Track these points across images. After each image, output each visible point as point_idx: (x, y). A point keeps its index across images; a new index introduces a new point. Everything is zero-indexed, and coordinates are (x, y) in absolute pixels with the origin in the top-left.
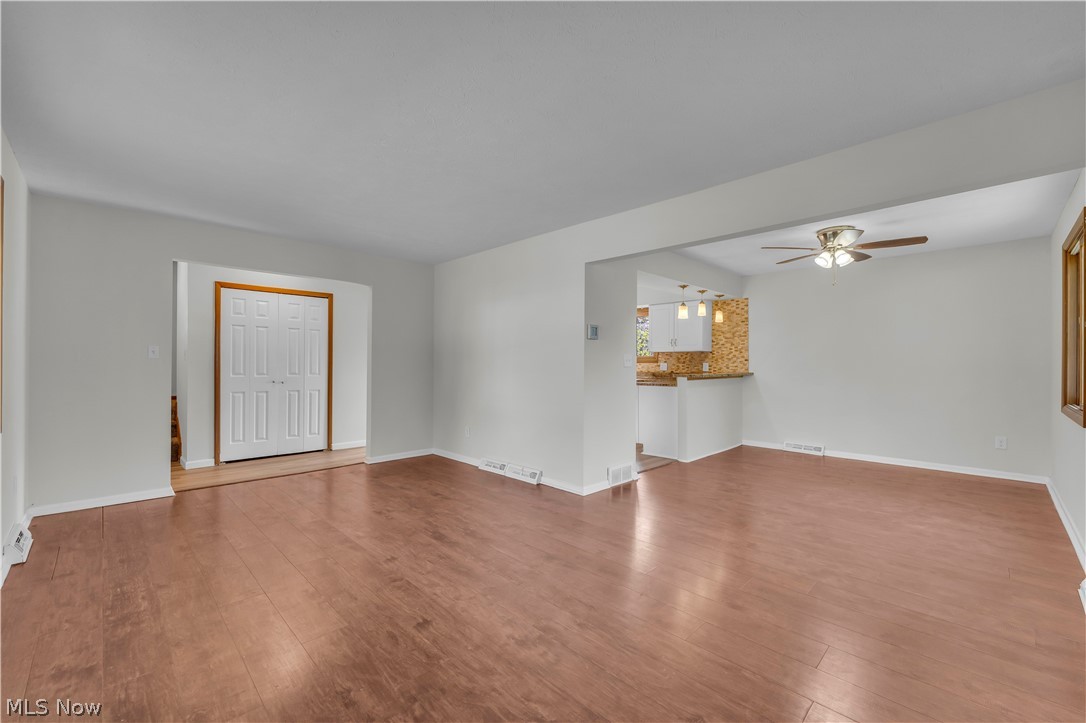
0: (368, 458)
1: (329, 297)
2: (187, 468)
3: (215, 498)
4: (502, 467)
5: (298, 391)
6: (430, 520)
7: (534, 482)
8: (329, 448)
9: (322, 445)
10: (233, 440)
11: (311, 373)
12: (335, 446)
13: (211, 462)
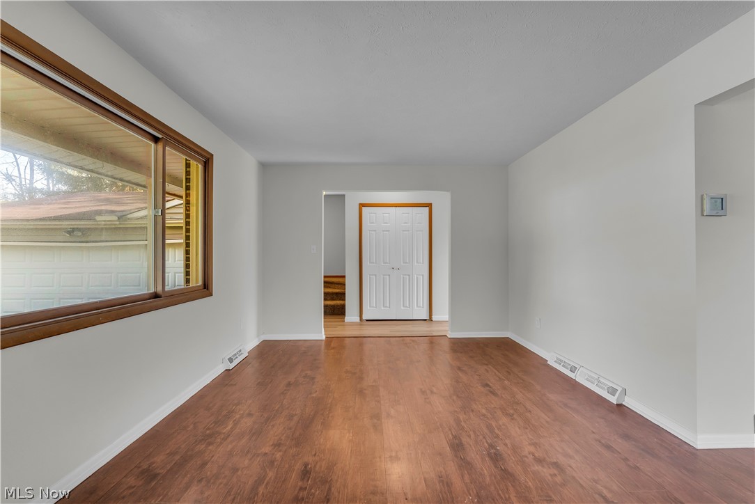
0: (449, 332)
1: (429, 205)
2: (346, 321)
3: (361, 345)
4: (573, 370)
5: (409, 275)
6: (462, 417)
7: (614, 400)
8: (431, 319)
9: (426, 316)
10: (370, 307)
11: (417, 262)
12: (434, 318)
13: (357, 319)
